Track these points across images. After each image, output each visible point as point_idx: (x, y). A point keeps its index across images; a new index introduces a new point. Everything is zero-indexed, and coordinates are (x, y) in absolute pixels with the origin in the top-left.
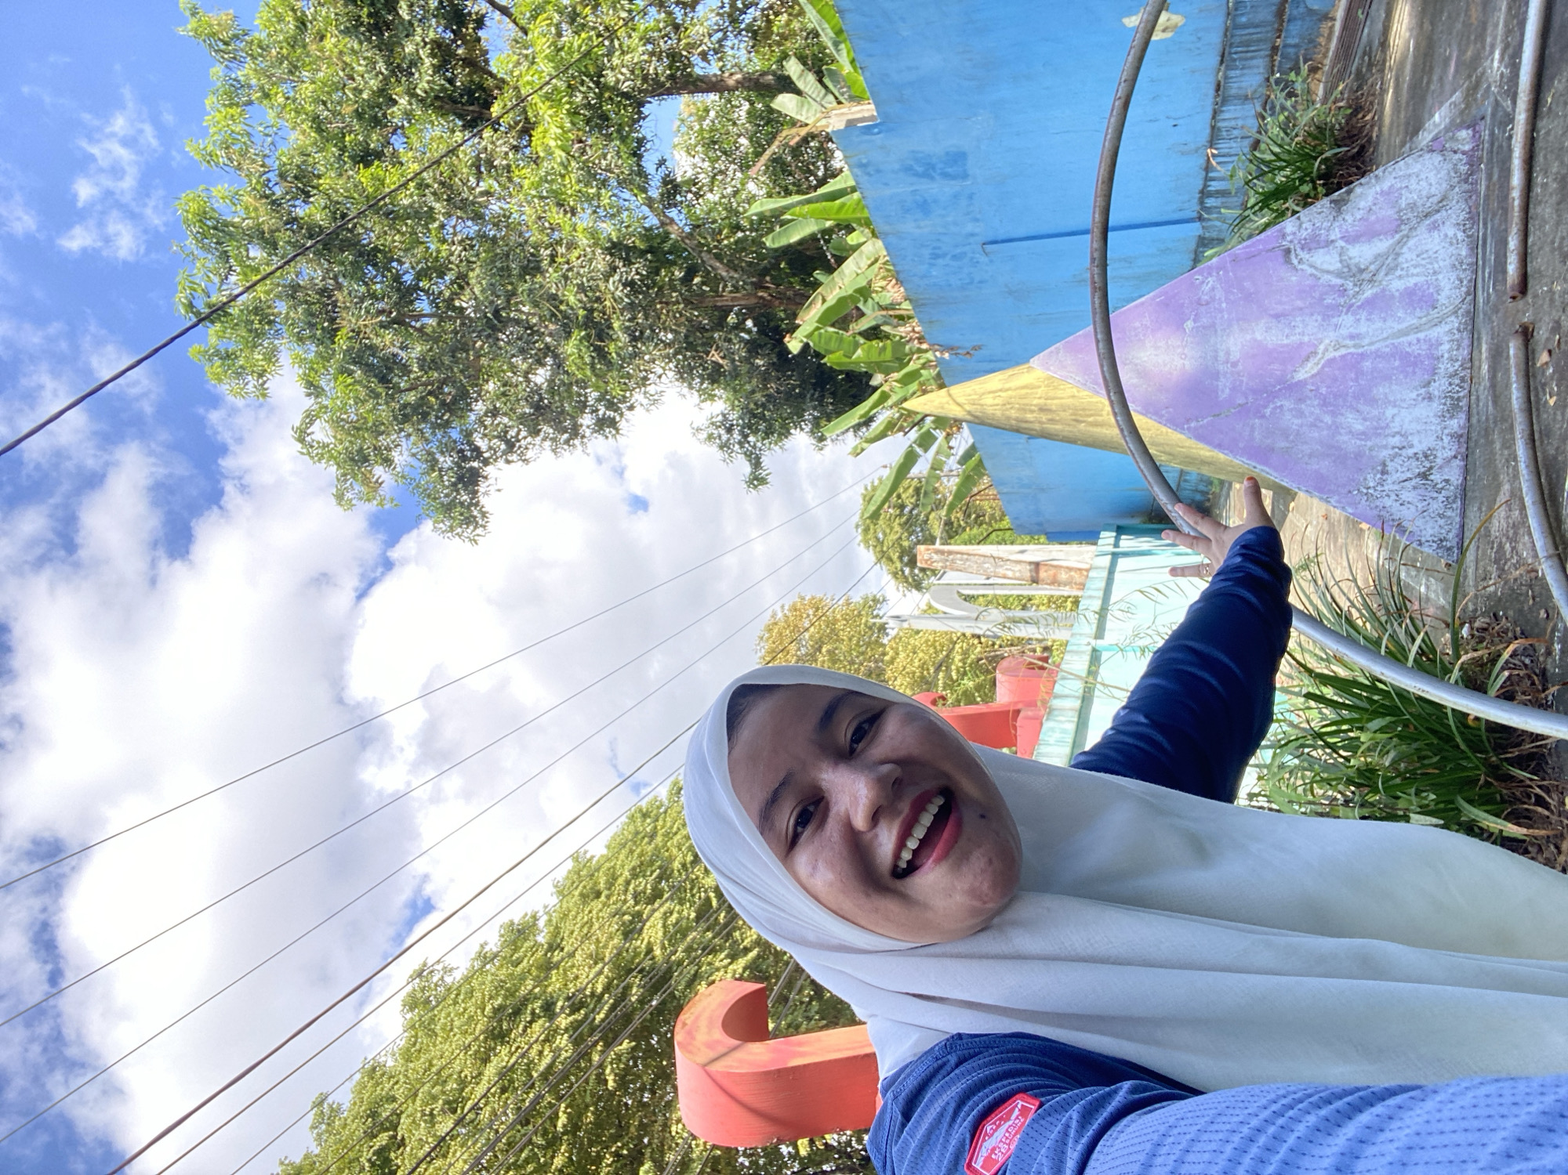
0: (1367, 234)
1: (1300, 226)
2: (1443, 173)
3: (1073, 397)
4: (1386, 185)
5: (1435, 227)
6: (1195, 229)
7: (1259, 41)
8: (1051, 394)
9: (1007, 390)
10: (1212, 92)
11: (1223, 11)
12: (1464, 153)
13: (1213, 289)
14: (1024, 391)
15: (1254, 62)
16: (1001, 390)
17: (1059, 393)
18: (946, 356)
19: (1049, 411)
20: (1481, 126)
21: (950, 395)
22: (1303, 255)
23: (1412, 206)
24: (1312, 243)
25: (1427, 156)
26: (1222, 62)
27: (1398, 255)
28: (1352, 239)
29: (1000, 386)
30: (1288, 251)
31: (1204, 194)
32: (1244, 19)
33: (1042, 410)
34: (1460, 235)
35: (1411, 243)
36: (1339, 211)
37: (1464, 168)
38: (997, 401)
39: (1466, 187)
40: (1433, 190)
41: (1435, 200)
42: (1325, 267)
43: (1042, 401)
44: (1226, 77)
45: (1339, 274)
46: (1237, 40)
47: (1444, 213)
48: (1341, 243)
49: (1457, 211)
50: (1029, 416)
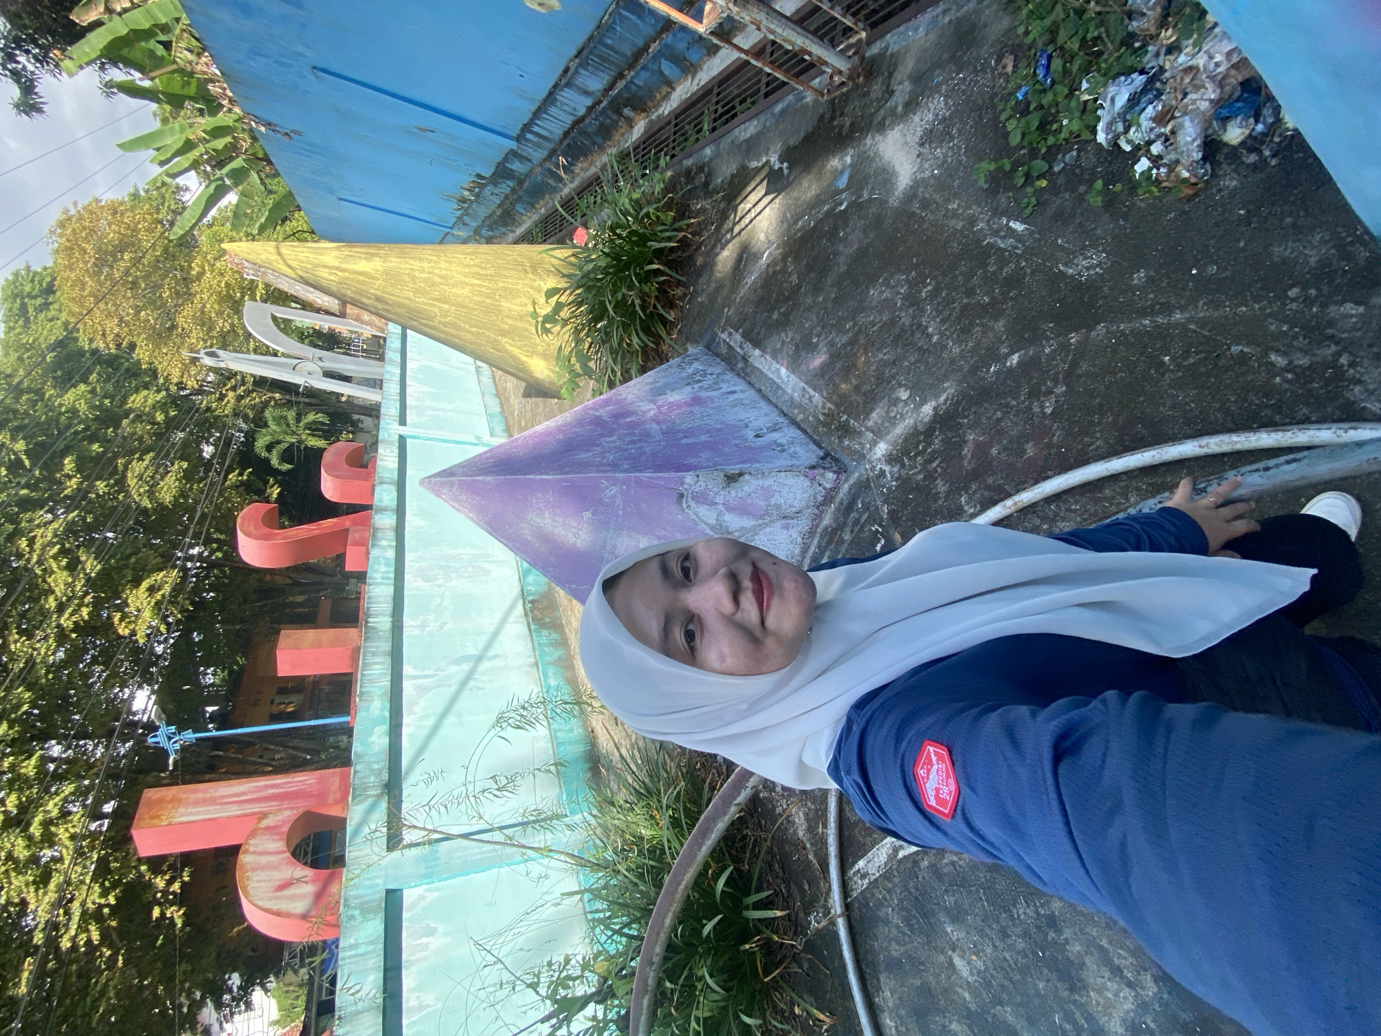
0: (741, 509)
1: (697, 482)
2: (806, 495)
3: (409, 299)
4: (767, 483)
5: (786, 527)
6: (513, 145)
7: (612, 63)
8: (389, 289)
9: (344, 270)
10: (560, 71)
11: (596, 23)
12: (825, 488)
13: (614, 496)
14: (361, 278)
15: (602, 74)
16: (337, 268)
17: (397, 292)
18: (263, 129)
19: (387, 303)
20: (843, 477)
21: (280, 254)
22: (692, 503)
23: (778, 507)
24: (701, 498)
25: (802, 478)
26: (576, 56)
27: (756, 534)
28: (729, 508)
29: (336, 264)
30: (682, 496)
31: (526, 128)
32: (609, 42)
33: (378, 299)
34: (799, 540)
35: (768, 529)
36: (728, 485)
37: (820, 499)
38: (332, 278)
39: (816, 511)
40: (795, 503)
41: (794, 510)
42: (705, 519)
43: (379, 293)
44: (576, 71)
45: (712, 528)
46: (597, 52)
47: (795, 521)
48: (721, 507)
49: (803, 524)
50: (364, 300)
